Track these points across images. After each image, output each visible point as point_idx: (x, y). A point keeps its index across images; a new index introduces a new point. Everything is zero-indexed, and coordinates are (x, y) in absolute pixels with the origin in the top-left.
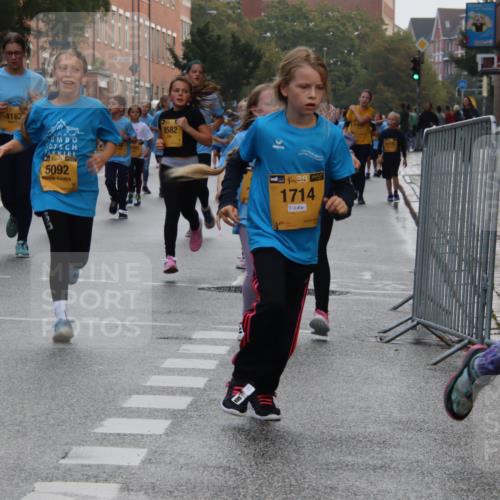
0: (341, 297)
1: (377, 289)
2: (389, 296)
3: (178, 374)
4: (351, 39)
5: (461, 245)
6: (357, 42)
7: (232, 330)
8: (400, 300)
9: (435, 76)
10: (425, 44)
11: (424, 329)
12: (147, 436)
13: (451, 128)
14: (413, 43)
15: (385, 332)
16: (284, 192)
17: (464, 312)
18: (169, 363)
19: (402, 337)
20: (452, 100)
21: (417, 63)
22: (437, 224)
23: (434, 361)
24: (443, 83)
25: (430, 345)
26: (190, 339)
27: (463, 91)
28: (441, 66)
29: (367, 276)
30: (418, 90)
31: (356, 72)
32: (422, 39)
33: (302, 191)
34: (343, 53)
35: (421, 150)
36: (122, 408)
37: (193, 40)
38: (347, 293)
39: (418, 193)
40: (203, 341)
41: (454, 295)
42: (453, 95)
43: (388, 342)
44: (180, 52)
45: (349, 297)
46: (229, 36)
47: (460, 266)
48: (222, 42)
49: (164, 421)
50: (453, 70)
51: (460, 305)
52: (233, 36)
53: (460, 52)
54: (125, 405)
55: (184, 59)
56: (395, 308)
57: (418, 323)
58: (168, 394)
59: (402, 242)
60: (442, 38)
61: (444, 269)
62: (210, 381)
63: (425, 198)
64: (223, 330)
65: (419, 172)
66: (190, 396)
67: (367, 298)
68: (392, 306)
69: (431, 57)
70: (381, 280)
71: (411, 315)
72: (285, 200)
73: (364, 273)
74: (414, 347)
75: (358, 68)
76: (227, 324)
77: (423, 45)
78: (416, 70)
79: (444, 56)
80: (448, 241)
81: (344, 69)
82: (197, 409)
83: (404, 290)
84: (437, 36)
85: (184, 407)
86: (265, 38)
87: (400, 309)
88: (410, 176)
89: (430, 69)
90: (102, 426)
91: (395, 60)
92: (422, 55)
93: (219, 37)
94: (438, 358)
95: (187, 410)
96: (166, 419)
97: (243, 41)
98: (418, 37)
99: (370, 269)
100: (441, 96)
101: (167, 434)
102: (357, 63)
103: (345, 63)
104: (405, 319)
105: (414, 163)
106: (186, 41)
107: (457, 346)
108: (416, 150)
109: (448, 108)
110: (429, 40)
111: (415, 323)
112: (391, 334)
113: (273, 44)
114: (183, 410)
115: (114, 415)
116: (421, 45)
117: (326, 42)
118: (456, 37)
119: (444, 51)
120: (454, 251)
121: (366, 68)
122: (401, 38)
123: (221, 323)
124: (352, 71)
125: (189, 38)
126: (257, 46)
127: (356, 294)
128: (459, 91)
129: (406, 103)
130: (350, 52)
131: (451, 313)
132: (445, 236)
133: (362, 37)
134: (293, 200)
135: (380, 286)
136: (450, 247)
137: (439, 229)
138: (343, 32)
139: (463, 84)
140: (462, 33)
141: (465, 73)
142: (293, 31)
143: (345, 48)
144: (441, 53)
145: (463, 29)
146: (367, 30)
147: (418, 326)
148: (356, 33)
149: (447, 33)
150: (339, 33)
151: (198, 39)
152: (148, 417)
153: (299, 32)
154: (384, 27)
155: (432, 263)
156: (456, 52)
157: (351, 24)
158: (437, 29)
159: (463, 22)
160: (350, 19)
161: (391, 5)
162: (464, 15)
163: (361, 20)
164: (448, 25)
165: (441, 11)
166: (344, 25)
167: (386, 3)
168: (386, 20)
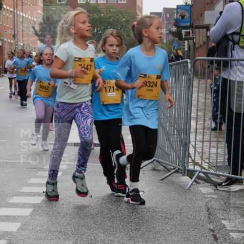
3: (37, 186)
4: (122, 22)
5: (175, 122)
6: (124, 24)
9: (163, 40)
11: (158, 163)
12: (21, 216)
16: (106, 88)
17: (176, 154)
18: (32, 181)
19: (146, 167)
20: (170, 52)
22: (163, 112)
23: (161, 178)
24: (166, 44)
25: (160, 171)
26: (43, 169)
27: (175, 47)
28: (165, 35)
31: (125, 38)
33: (113, 87)
34: (118, 29)
36: (8, 203)
37: (44, 22)
41: (172, 146)
42: (171, 50)
44: (37, 28)
47: (174, 131)
49: (29, 209)
50: (171, 37)
51: (174, 151)
53: (174, 29)
54: (10, 202)
55: (40, 31)
57: (154, 160)
58: (32, 196)
60: (166, 22)
61: (167, 133)
66: (42, 197)
72: (106, 91)
73: (128, 136)
74: (152, 171)
75: (125, 36)
79: (166, 31)
82: (46, 203)
84: (163, 21)
85: (39, 202)
94: (164, 177)
95: (41, 204)
96: (30, 208)
101: (31, 216)
102: (125, 34)
106: (41, 23)
107: (173, 171)
114: (39, 204)
115: (4, 207)
117: (109, 23)
118: (172, 21)
120: (171, 125)
125: (42, 21)
130: (121, 29)
131: (170, 155)
133: (127, 22)
134: (109, 91)
136: (169, 122)
137: (164, 114)
138: (118, 19)
139: (176, 44)
140: (175, 19)
141: (177, 39)
142: (93, 18)
143: (118, 27)
144: (165, 29)
145: (175, 17)
146: (129, 18)
147: (154, 162)
148: (124, 19)
149: (168, 19)
150: (115, 19)
151: (47, 22)
152: (21, 207)
153: (96, 18)
154: (138, 16)
155: (161, 131)
156: (172, 29)
157: (121, 15)
158: (163, 18)
159: (176, 14)
160: (121, 13)
161: (141, 6)
162: (176, 11)
163: (126, 13)
164: (168, 16)
165: (165, 9)
166: (118, 15)
167: (138, 5)
168: (138, 13)
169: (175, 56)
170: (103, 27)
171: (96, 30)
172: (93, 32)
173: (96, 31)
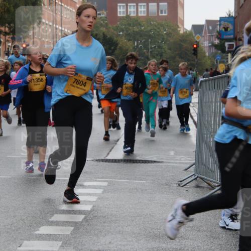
0: (159, 164)
1: (177, 160)
2: (183, 163)
4: (162, 35)
6: (165, 37)
7: (104, 181)
8: (189, 165)
9: (205, 53)
11: (201, 180)
12: (62, 235)
13: (213, 79)
14: (193, 37)
15: (181, 181)
19: (190, 184)
20: (213, 65)
22: (206, 127)
24: (209, 57)
25: (203, 188)
26: (83, 186)
27: (218, 61)
28: (207, 48)
29: (172, 153)
30: (196, 60)
31: (165, 51)
32: (198, 35)
34: (158, 42)
35: (198, 90)
36: (49, 221)
38: (162, 162)
39: (197, 112)
40: (89, 187)
42: (214, 63)
43: (183, 186)
45: (163, 164)
46: (102, 34)
48: (98, 37)
50: (213, 50)
52: (104, 34)
53: (217, 42)
54: (50, 220)
56: (186, 170)
57: (198, 177)
58: (72, 214)
60: (208, 35)
61: (210, 149)
62: (93, 207)
63: (200, 114)
64: (100, 181)
65: (197, 101)
66: (83, 215)
67: (172, 164)
68: (184, 168)
69: (202, 44)
70: (179, 155)
71: (194, 173)
73: (170, 152)
74: (196, 189)
75: (166, 49)
76: (102, 178)
77: (198, 38)
79: (209, 44)
80: (212, 136)
81: (159, 50)
82: (87, 221)
83: (190, 160)
84: (205, 33)
85: (81, 220)
86: (119, 35)
87: (188, 170)
88: (193, 103)
89: (202, 50)
90: (38, 230)
91: (185, 45)
92: (198, 43)
93: (96, 35)
95: (82, 222)
96: (71, 226)
97: (109, 36)
98: (196, 34)
99: (173, 150)
100: (208, 63)
101: (72, 234)
102: (165, 47)
103: (160, 47)
104: (191, 175)
105: (195, 97)
107: (217, 188)
108: (196, 90)
109: (211, 69)
110: (201, 35)
111: (196, 177)
112: (184, 183)
113: (124, 38)
114: (80, 222)
115: (45, 225)
116: (197, 38)
117: (150, 37)
118: (215, 34)
119: (209, 41)
121: (170, 49)
122: (187, 35)
123: (99, 178)
124: (163, 51)
126: (115, 39)
127: (166, 163)
128: (217, 61)
130: (162, 42)
131: (214, 172)
132: (210, 134)
133: (168, 34)
135: (178, 158)
136: (213, 138)
137: (207, 130)
138: (158, 32)
139: (219, 57)
140: (217, 32)
141: (220, 52)
142: (133, 31)
143: (159, 39)
144: (207, 42)
145: (218, 30)
146: (171, 31)
147: (198, 178)
148: (165, 32)
149: (210, 32)
150: (156, 32)
152: (62, 226)
153: (137, 32)
154: (179, 29)
155: (205, 147)
156: (215, 42)
157: (162, 28)
158: (205, 30)
159: (218, 26)
160: (162, 25)
161: (182, 19)
162: (219, 23)
163: (167, 26)
164: (211, 28)
165: (207, 21)
166: (159, 28)
167: (180, 18)
168: (180, 25)
170: (144, 40)
171: (136, 43)
172: (133, 46)
173: (136, 45)
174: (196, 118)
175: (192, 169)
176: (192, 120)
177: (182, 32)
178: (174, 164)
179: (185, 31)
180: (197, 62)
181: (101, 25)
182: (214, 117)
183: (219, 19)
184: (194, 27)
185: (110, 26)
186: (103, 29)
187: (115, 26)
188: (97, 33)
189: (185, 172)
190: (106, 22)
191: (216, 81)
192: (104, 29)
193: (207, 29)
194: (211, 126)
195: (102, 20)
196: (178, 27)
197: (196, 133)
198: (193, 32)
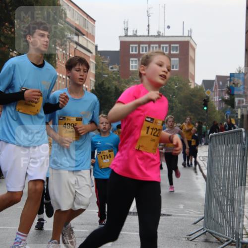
0: (169, 217)
1: (186, 213)
2: (192, 217)
4: (174, 90)
5: (228, 192)
6: (176, 91)
8: (198, 219)
9: (215, 108)
10: (210, 93)
11: (210, 234)
13: (223, 134)
14: (204, 92)
15: (190, 235)
17: (230, 226)
19: (198, 238)
20: (223, 120)
21: (206, 102)
22: (216, 181)
24: (219, 112)
25: (212, 242)
27: (228, 115)
28: (217, 103)
29: (182, 207)
30: (206, 115)
31: (176, 105)
32: (208, 90)
34: (169, 96)
35: (208, 144)
37: (96, 89)
38: (171, 215)
39: (206, 165)
41: (225, 217)
42: (224, 117)
43: (192, 240)
45: (172, 217)
46: (114, 87)
47: (227, 202)
48: (110, 90)
50: (224, 105)
51: (227, 222)
52: (116, 87)
53: (227, 97)
56: (195, 223)
57: (207, 231)
59: (199, 190)
60: (218, 90)
61: (219, 203)
63: (210, 168)
65: (207, 155)
67: (181, 218)
68: (193, 222)
69: (212, 98)
70: (188, 209)
71: (203, 227)
73: (180, 205)
74: (205, 243)
75: (177, 103)
77: (209, 93)
78: (206, 105)
79: (219, 98)
80: (221, 190)
83: (200, 214)
84: (216, 88)
87: (197, 224)
88: (202, 157)
89: (212, 104)
91: (195, 100)
92: (208, 98)
93: (109, 88)
97: (120, 90)
98: (206, 89)
99: (182, 203)
100: (218, 118)
102: (176, 101)
103: (170, 101)
104: (200, 229)
105: (204, 151)
106: (93, 90)
107: (226, 243)
108: (206, 144)
109: (221, 124)
110: (212, 90)
111: (205, 231)
112: (193, 237)
116: (208, 93)
118: (225, 89)
119: (219, 96)
120: (224, 195)
121: (181, 104)
122: (198, 90)
124: (174, 105)
125: (94, 88)
127: (175, 216)
129: (201, 121)
130: (173, 96)
131: (223, 226)
132: (220, 188)
133: (179, 89)
134: (104, 159)
135: (187, 212)
136: (222, 193)
137: (217, 184)
138: (169, 86)
139: (228, 112)
140: (228, 87)
141: (230, 107)
143: (171, 94)
144: (218, 97)
145: (228, 85)
146: (181, 85)
148: (176, 87)
149: (220, 87)
150: (167, 87)
151: (98, 89)
154: (190, 84)
155: (214, 201)
156: (225, 97)
157: (173, 82)
158: (216, 85)
159: (229, 82)
160: (173, 80)
161: (193, 74)
162: (229, 79)
163: (178, 80)
164: (221, 83)
165: (218, 77)
166: (170, 83)
167: (191, 73)
168: (191, 80)
169: (228, 124)
174: (205, 172)
175: (201, 222)
176: (201, 174)
177: (192, 87)
178: (184, 218)
179: (195, 85)
180: (207, 116)
181: (114, 78)
182: (224, 171)
183: (229, 75)
184: (205, 82)
185: (122, 80)
186: (115, 83)
187: (127, 79)
188: (109, 86)
189: (194, 226)
190: (119, 75)
191: (226, 136)
192: (117, 82)
193: (217, 84)
194: (220, 180)
195: (115, 74)
196: (189, 82)
197: (205, 187)
198: (204, 87)
